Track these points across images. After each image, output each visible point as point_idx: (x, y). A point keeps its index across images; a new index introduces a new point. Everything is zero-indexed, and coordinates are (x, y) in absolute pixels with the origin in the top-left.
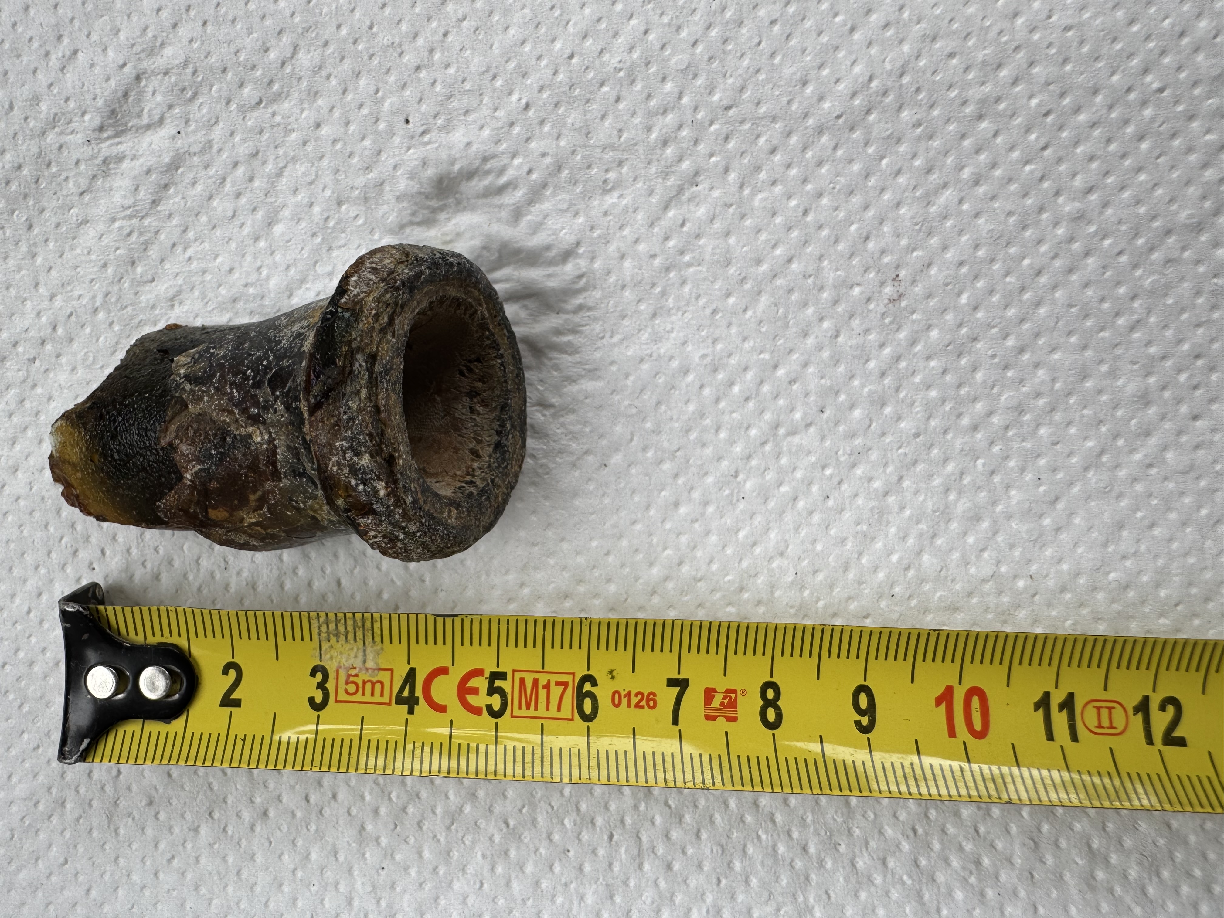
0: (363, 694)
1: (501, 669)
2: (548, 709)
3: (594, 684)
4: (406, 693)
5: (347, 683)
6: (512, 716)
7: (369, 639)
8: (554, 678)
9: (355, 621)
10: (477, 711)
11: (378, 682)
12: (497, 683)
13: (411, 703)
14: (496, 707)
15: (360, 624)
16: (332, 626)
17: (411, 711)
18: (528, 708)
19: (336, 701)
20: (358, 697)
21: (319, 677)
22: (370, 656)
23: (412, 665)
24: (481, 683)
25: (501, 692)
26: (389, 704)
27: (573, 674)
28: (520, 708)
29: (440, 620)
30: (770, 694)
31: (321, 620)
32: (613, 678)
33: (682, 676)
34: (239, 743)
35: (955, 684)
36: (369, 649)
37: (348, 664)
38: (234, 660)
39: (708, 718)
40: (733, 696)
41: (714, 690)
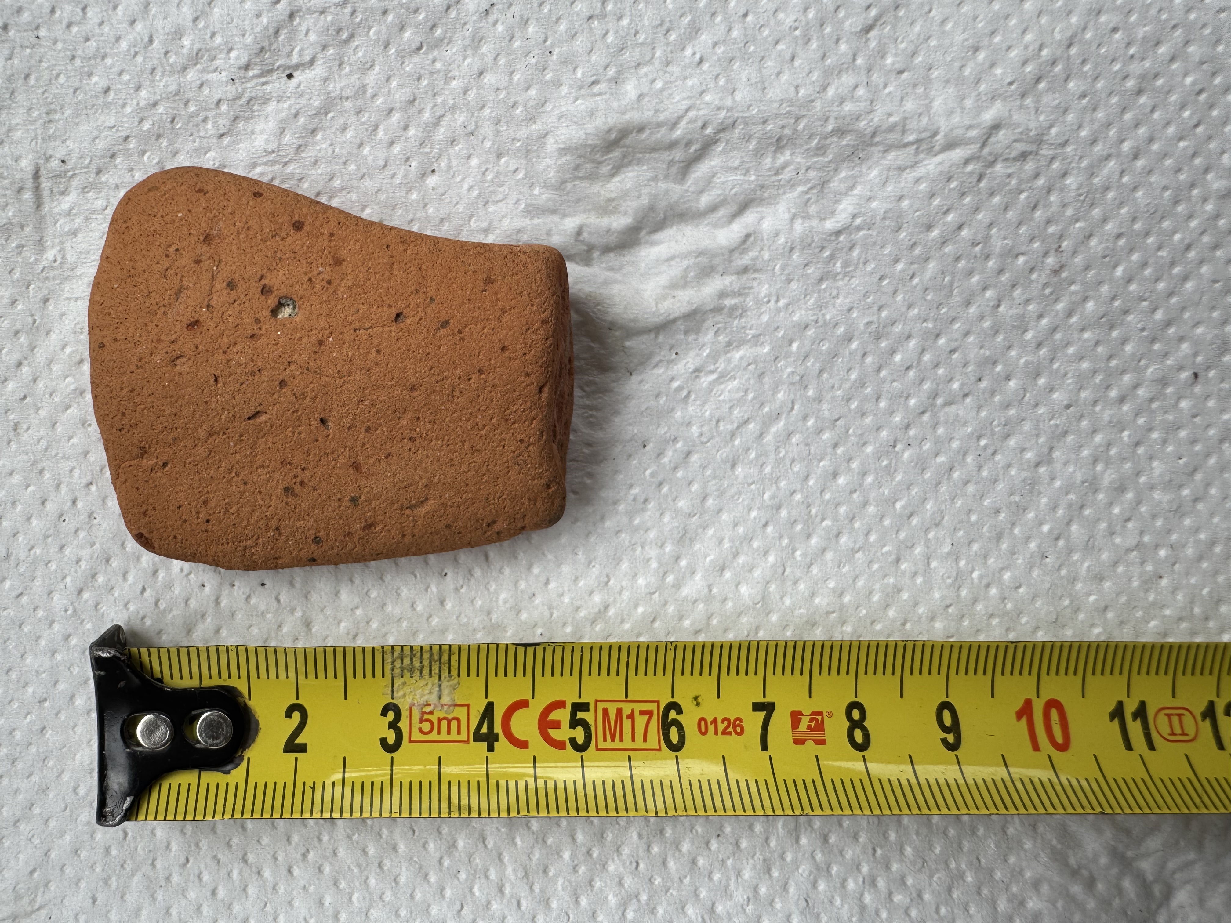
0: (439, 732)
1: (582, 700)
2: (633, 740)
3: (680, 711)
4: (484, 730)
5: (421, 721)
6: (597, 749)
7: (445, 674)
8: (638, 707)
9: (431, 655)
10: (559, 745)
11: (454, 718)
12: (580, 715)
13: (490, 740)
14: (580, 740)
15: (436, 657)
16: (407, 661)
17: (491, 749)
18: (613, 740)
20: (434, 736)
21: (391, 715)
22: (446, 692)
23: (490, 699)
24: (563, 715)
25: (584, 724)
26: (467, 742)
27: (658, 702)
28: (605, 740)
29: (521, 650)
30: (856, 715)
31: (396, 654)
32: (698, 704)
33: (768, 700)
34: (308, 792)
35: (1033, 696)
36: (445, 684)
37: (422, 701)
38: (299, 702)
39: (797, 742)
40: (819, 718)
41: (800, 713)
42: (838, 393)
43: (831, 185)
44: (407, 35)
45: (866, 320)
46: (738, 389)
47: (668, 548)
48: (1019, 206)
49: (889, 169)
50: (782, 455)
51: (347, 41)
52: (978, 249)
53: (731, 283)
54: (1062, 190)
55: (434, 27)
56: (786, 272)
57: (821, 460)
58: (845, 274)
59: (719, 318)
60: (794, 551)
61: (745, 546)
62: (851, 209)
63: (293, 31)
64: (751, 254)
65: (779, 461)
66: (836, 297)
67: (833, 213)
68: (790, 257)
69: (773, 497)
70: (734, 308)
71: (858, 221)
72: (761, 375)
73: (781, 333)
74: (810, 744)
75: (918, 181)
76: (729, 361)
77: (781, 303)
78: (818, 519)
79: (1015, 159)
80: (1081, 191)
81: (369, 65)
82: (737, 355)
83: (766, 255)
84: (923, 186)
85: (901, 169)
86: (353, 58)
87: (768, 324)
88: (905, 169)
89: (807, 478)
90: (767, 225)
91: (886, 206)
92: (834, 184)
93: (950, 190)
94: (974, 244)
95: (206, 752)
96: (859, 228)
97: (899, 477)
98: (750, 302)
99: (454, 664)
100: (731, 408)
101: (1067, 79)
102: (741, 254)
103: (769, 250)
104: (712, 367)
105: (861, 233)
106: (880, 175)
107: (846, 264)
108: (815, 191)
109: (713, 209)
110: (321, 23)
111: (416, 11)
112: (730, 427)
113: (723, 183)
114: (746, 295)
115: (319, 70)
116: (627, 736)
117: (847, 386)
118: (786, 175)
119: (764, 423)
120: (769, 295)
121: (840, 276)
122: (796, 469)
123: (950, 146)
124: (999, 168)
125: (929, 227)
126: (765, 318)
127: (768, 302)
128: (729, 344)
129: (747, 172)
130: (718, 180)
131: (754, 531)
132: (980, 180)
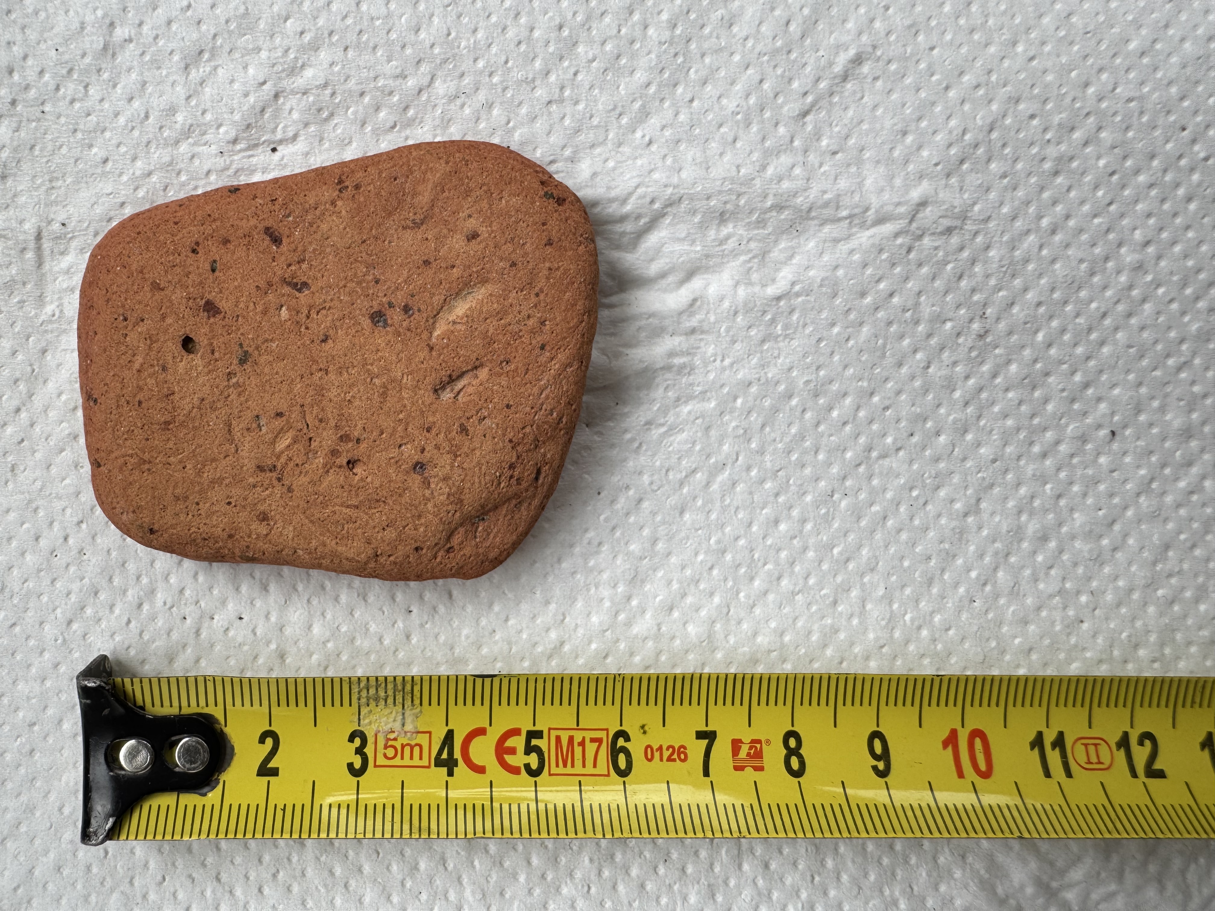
0: (402, 758)
1: (537, 728)
2: (584, 766)
3: (627, 739)
4: (445, 756)
5: (386, 747)
6: (550, 775)
7: (408, 703)
8: (589, 735)
9: (395, 686)
10: (515, 771)
11: (417, 745)
12: (534, 742)
13: (450, 765)
14: (534, 766)
15: (400, 688)
16: (372, 691)
17: (450, 774)
18: (565, 765)
19: (375, 766)
20: (397, 761)
21: (357, 742)
22: (409, 720)
23: (450, 727)
24: (518, 742)
25: (538, 750)
26: (428, 767)
27: (607, 730)
28: (557, 766)
29: (479, 681)
30: (792, 743)
31: (362, 685)
32: (645, 732)
33: (710, 728)
34: (279, 814)
35: (958, 727)
36: (408, 713)
37: (387, 728)
38: (272, 728)
39: (736, 768)
40: (758, 746)
41: (740, 741)
42: (780, 445)
43: (771, 255)
44: (382, 115)
45: (805, 379)
46: (686, 442)
47: (621, 589)
48: (945, 276)
49: (825, 241)
50: (727, 503)
51: (327, 120)
52: (908, 314)
53: (680, 344)
54: (986, 262)
55: (406, 108)
56: (731, 333)
57: (763, 509)
58: (786, 336)
59: (668, 375)
60: (738, 593)
61: (692, 587)
62: (790, 277)
63: (278, 110)
64: (698, 317)
65: (724, 509)
66: (778, 357)
67: (773, 280)
68: (734, 321)
69: (718, 542)
70: (683, 367)
71: (797, 288)
72: (708, 428)
73: (726, 390)
74: (749, 770)
75: (851, 252)
76: (678, 415)
77: (727, 362)
78: (760, 564)
79: (942, 233)
80: (1003, 263)
81: (346, 141)
82: (685, 409)
83: (712, 318)
84: (856, 257)
85: (836, 241)
86: (332, 135)
87: (713, 382)
88: (840, 241)
89: (750, 525)
90: (713, 291)
91: (823, 274)
92: (775, 254)
93: (881, 261)
94: (905, 310)
95: (184, 775)
96: (798, 295)
97: (836, 525)
98: (698, 362)
99: (417, 693)
100: (679, 458)
101: (989, 160)
102: (689, 316)
103: (715, 314)
104: (662, 421)
105: (800, 299)
106: (817, 246)
107: (786, 327)
108: (756, 260)
109: (663, 275)
110: (304, 103)
111: (391, 93)
112: (679, 476)
113: (672, 252)
114: (694, 354)
115: (300, 146)
116: (578, 762)
117: (787, 439)
118: (731, 244)
119: (710, 473)
120: (715, 355)
121: (781, 338)
122: (740, 516)
123: (880, 220)
124: (927, 241)
125: (863, 294)
126: (711, 376)
127: (715, 361)
128: (678, 399)
129: (693, 242)
130: (667, 249)
131: (700, 574)
132: (909, 251)
